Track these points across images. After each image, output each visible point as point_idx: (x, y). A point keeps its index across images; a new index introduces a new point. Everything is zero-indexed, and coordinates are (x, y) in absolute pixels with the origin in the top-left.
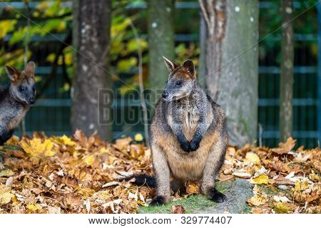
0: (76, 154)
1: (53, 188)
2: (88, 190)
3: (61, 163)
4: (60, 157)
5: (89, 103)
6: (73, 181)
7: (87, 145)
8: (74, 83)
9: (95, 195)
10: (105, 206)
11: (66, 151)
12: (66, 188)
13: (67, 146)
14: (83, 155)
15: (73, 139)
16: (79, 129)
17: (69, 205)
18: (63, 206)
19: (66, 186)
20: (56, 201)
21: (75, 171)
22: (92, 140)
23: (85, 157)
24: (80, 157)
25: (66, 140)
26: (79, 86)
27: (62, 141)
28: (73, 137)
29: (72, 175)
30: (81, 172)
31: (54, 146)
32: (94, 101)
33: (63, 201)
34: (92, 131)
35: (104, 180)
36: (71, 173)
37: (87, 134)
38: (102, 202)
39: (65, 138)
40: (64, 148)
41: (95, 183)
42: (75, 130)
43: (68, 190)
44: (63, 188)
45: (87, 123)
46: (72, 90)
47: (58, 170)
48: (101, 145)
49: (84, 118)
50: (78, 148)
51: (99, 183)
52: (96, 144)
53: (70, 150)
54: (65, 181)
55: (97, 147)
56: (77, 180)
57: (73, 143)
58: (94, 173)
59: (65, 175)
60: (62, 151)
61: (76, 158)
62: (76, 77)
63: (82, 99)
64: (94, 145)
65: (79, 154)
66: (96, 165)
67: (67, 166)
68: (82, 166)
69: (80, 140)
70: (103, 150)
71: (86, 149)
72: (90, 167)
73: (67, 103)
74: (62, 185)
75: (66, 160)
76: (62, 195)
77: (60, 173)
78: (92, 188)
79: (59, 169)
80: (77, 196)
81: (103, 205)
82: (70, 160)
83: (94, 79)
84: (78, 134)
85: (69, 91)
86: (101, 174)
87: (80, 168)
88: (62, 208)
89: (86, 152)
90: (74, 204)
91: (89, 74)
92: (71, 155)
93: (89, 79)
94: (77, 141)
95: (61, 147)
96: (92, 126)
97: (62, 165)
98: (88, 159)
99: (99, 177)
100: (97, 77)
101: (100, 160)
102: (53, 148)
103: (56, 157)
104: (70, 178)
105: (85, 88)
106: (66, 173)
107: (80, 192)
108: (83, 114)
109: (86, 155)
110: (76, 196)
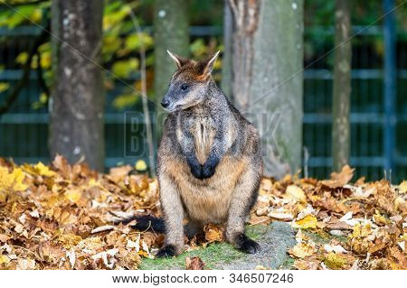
0: (55, 188)
1: (25, 234)
2: (72, 237)
3: (35, 200)
4: (34, 192)
5: (73, 119)
6: (52, 225)
7: (71, 176)
8: (53, 92)
9: (81, 243)
10: (96, 258)
11: (42, 184)
12: (43, 233)
13: (44, 177)
14: (66, 189)
15: (52, 168)
16: (60, 154)
17: (46, 257)
18: (39, 259)
19: (42, 230)
20: (29, 251)
21: (55, 211)
22: (78, 169)
23: (68, 191)
24: (61, 193)
25: (42, 168)
26: (61, 96)
27: (37, 171)
28: (52, 165)
29: (50, 216)
30: (62, 211)
31: (26, 177)
32: (80, 116)
33: (38, 251)
34: (78, 156)
35: (94, 223)
36: (49, 214)
37: (71, 160)
38: (90, 252)
39: (40, 166)
40: (40, 179)
41: (81, 228)
42: (55, 156)
43: (45, 237)
44: (38, 233)
45: (71, 146)
46: (51, 101)
47: (31, 210)
48: (90, 176)
49: (66, 139)
50: (59, 179)
51: (87, 227)
52: (83, 174)
53: (48, 183)
54: (41, 224)
55: (84, 178)
56: (57, 223)
57: (51, 173)
58: (81, 214)
59: (40, 216)
60: (37, 185)
61: (57, 194)
62: (56, 84)
63: (64, 113)
64: (80, 176)
65: (60, 188)
66: (83, 203)
67: (44, 204)
68: (65, 205)
69: (61, 168)
70: (92, 182)
71: (70, 182)
72: (75, 206)
73: (44, 118)
74: (37, 230)
75: (42, 196)
76: (37, 243)
77: (35, 214)
78: (77, 234)
79: (33, 208)
80: (58, 245)
81: (93, 257)
82: (48, 196)
83: (81, 87)
84: (58, 160)
85: (47, 104)
86: (90, 215)
87: (61, 207)
88: (36, 261)
89: (70, 186)
90: (53, 255)
91: (74, 80)
92: (49, 189)
93: (74, 86)
94: (57, 170)
95: (36, 178)
96: (77, 151)
97: (37, 203)
98: (73, 195)
99: (87, 219)
100: (84, 84)
101: (89, 197)
102: (25, 180)
103: (29, 192)
104: (48, 220)
105: (68, 99)
106: (42, 214)
107: (62, 239)
108: (65, 133)
109: (69, 189)
110: (56, 244)
